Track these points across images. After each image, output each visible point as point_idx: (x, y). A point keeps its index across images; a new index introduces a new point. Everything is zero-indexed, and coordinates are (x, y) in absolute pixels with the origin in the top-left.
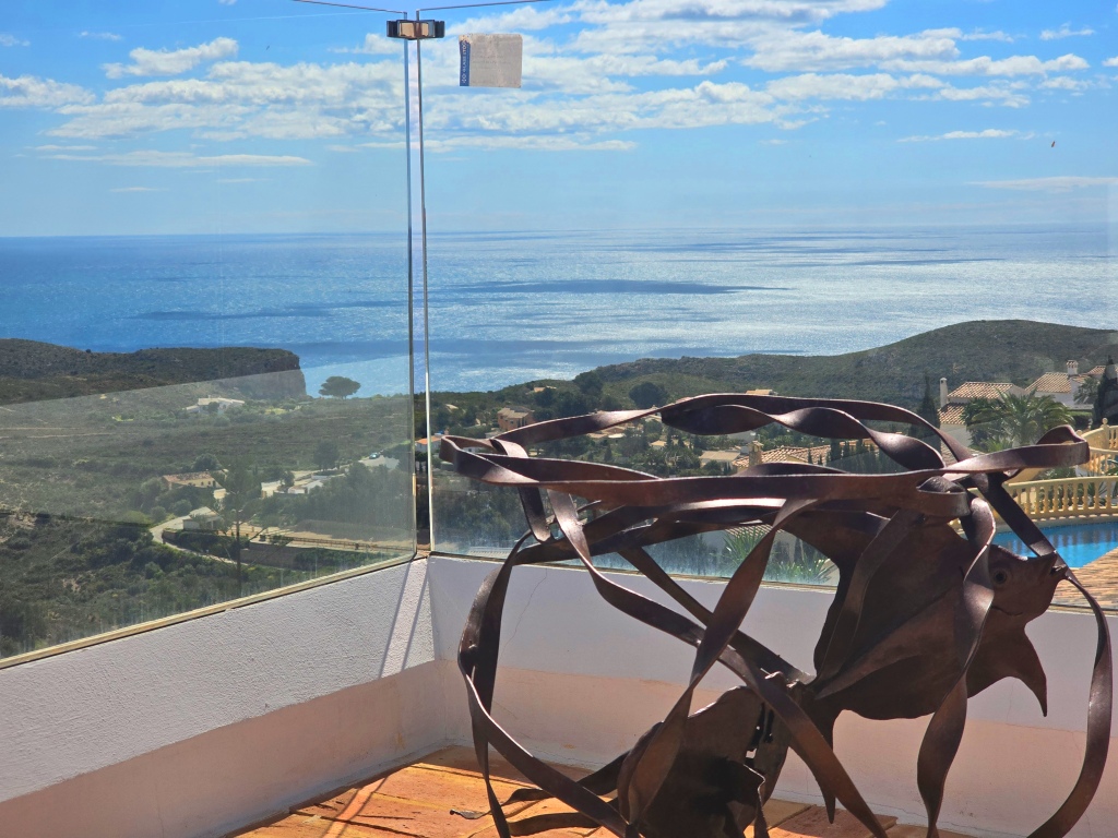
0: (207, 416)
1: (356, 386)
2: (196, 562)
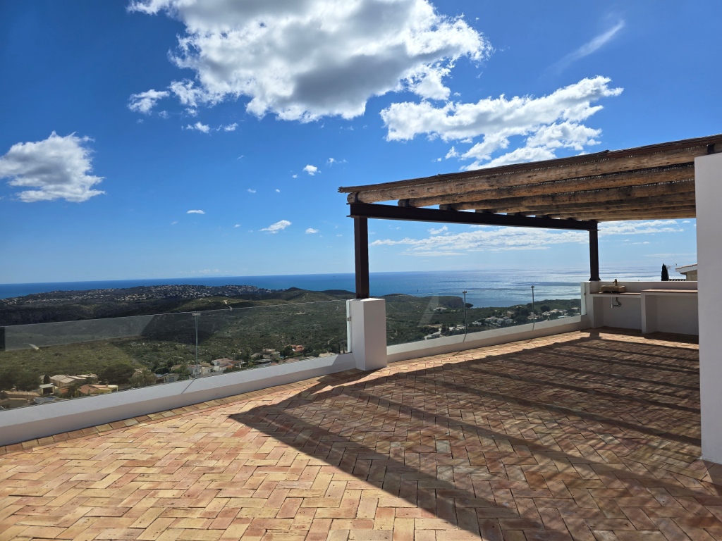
0: (438, 312)
1: (472, 305)
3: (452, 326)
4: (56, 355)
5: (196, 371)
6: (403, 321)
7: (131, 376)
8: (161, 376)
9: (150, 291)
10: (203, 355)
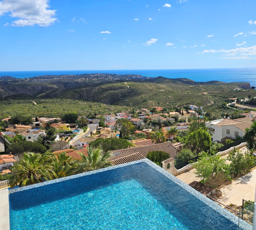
0: (236, 91)
1: (255, 88)
2: (232, 109)
3: (243, 99)
4: (44, 107)
5: (109, 118)
6: (216, 96)
7: (76, 119)
8: (91, 120)
9: (90, 77)
10: (114, 110)
